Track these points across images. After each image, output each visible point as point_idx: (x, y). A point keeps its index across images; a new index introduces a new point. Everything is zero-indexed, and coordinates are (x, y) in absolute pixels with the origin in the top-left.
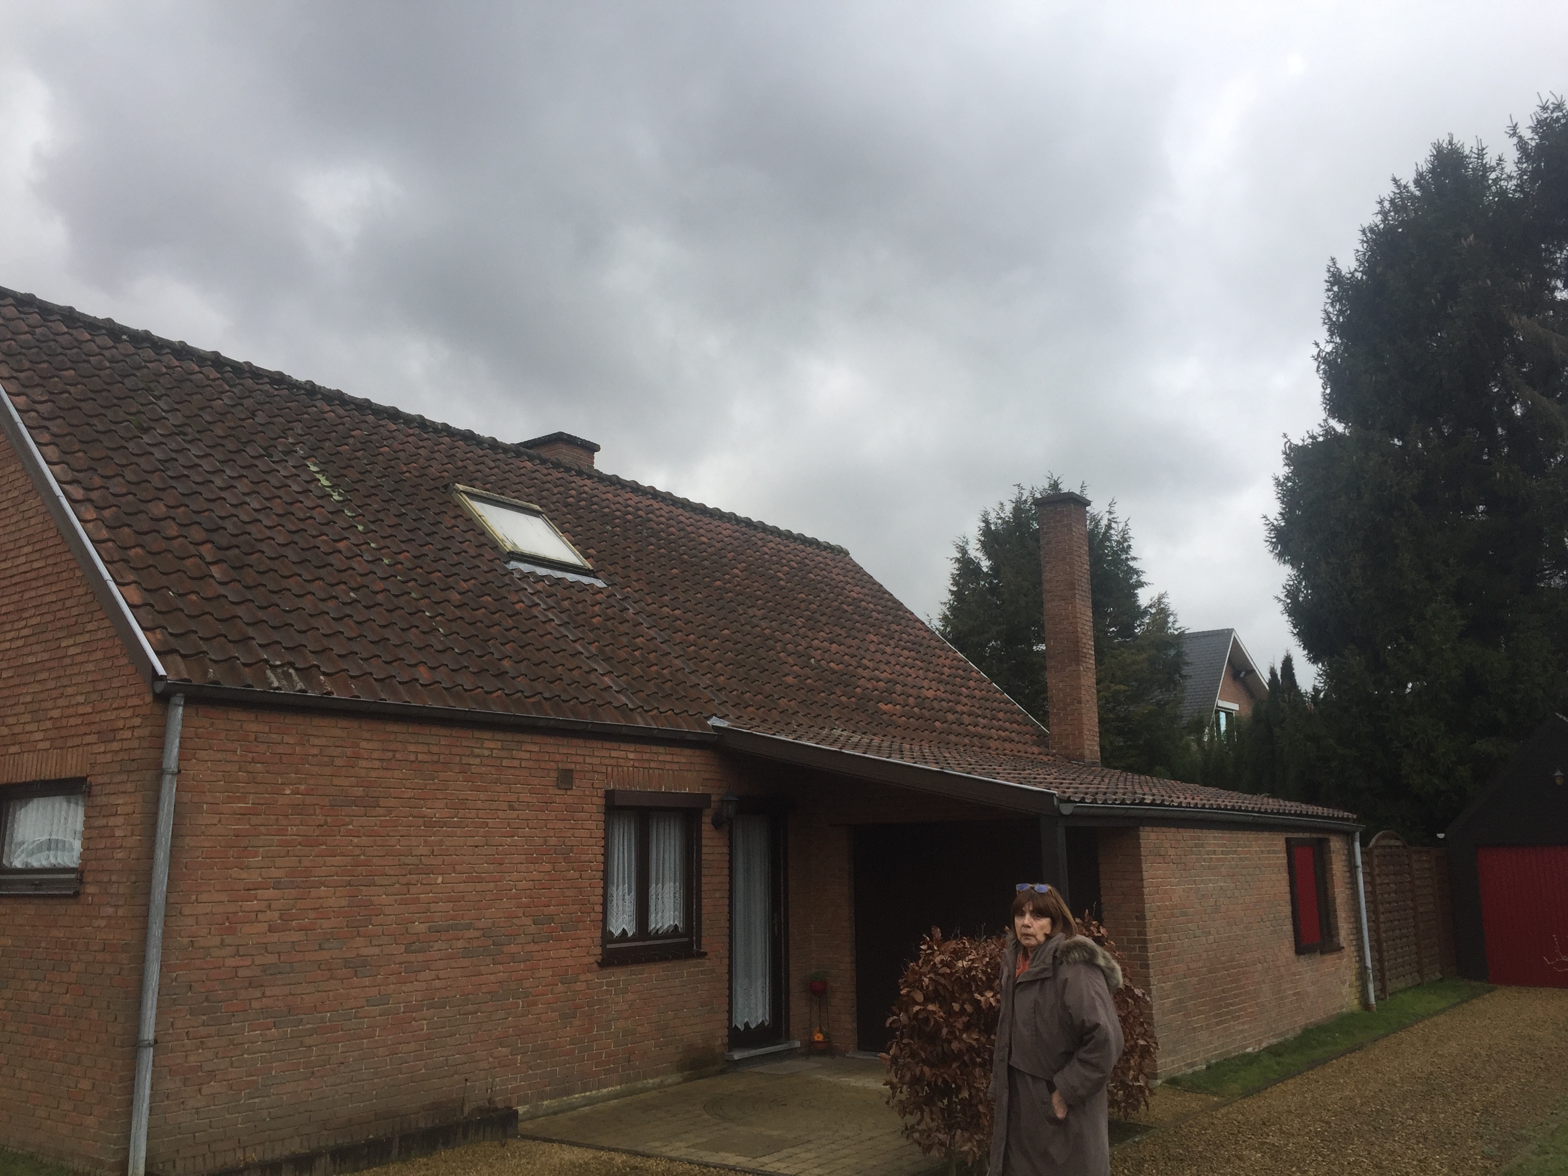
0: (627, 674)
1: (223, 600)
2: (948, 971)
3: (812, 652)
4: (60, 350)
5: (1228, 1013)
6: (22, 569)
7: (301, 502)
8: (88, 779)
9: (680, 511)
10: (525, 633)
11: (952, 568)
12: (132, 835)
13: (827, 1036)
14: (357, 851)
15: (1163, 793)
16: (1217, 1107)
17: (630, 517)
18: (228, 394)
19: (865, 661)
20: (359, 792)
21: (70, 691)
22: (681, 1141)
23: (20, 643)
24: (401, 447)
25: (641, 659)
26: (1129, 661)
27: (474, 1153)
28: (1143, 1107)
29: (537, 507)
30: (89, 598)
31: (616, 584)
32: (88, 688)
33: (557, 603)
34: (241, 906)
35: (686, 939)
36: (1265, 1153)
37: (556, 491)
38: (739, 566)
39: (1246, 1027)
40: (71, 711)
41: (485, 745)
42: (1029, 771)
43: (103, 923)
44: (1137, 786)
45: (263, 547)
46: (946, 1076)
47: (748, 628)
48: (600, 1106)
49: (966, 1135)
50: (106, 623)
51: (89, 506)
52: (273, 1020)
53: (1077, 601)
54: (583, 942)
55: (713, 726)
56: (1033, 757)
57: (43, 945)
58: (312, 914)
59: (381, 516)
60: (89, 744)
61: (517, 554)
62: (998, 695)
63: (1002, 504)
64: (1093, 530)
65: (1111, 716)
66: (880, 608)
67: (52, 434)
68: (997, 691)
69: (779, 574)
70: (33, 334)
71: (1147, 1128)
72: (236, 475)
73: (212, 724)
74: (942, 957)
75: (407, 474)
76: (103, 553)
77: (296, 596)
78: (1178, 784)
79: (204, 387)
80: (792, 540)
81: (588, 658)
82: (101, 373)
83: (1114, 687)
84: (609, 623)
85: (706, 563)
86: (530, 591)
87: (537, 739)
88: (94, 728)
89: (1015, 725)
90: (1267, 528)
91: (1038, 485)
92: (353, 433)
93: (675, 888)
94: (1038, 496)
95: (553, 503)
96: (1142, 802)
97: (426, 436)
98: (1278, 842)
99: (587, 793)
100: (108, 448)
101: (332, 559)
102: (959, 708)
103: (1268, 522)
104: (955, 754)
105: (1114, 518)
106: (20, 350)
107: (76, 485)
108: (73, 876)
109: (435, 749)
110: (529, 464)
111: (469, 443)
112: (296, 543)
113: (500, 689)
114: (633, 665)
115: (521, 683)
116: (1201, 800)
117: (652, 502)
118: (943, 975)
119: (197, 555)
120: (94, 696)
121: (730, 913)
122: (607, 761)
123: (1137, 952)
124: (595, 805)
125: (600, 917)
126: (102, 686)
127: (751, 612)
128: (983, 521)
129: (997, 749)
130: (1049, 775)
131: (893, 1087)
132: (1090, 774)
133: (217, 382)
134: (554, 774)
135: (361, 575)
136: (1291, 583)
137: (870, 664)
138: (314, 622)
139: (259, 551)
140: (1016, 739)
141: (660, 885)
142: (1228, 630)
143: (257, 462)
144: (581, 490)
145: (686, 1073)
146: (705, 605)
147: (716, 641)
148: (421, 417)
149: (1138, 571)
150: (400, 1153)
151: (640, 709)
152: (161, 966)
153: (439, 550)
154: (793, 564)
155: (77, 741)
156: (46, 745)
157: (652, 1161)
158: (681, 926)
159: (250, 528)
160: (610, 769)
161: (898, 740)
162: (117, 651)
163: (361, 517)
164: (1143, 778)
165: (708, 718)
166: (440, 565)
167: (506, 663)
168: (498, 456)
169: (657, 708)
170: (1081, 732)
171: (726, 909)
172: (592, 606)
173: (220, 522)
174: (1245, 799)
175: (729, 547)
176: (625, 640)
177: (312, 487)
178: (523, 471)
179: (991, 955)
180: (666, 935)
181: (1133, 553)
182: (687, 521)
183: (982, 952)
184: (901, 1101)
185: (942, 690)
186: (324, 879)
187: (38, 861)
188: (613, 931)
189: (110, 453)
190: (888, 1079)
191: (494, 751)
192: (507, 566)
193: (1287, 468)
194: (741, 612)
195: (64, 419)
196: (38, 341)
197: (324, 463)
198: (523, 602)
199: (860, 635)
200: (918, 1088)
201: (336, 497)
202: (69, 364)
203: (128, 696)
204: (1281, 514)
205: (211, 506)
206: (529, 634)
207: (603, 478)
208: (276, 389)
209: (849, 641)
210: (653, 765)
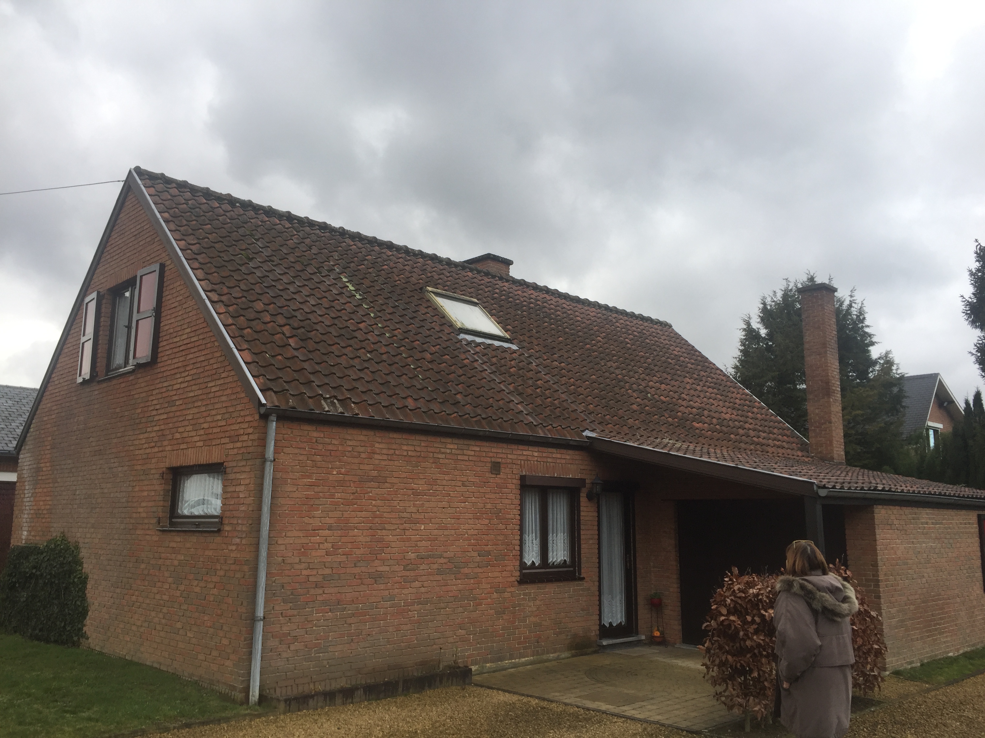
0: (532, 404)
1: (296, 358)
2: (744, 595)
3: (648, 389)
4: (202, 214)
5: (936, 630)
6: (185, 342)
7: (339, 300)
8: (224, 464)
9: (563, 301)
10: (470, 378)
11: (741, 335)
12: (250, 496)
13: (662, 633)
14: (375, 509)
15: (890, 483)
16: (928, 691)
17: (532, 305)
18: (296, 236)
19: (683, 395)
20: (375, 473)
21: (214, 412)
22: (572, 693)
23: (185, 385)
24: (394, 265)
25: (541, 394)
26: (864, 395)
27: (447, 693)
28: (876, 689)
29: (476, 300)
30: (222, 358)
31: (524, 347)
32: (224, 411)
33: (489, 359)
34: (310, 540)
35: (572, 569)
36: (962, 722)
37: (486, 290)
38: (601, 335)
39: (949, 639)
40: (214, 424)
41: (447, 447)
42: (796, 468)
43: (234, 548)
44: (871, 479)
45: (318, 327)
46: (742, 662)
47: (607, 374)
48: (521, 669)
49: (757, 700)
50: (233, 373)
51: (221, 304)
52: (329, 607)
53: (828, 355)
54: (508, 568)
55: (586, 436)
56: (798, 458)
57: (201, 559)
58: (350, 545)
59: (384, 307)
60: (224, 444)
61: (464, 329)
62: (773, 417)
63: (775, 292)
64: (838, 308)
65: (853, 432)
66: (693, 361)
67: (200, 263)
68: (772, 415)
69: (626, 340)
70: (187, 204)
71: (879, 703)
72: (301, 285)
73: (292, 432)
74: (739, 586)
75: (399, 282)
76: (230, 333)
77: (336, 356)
78: (900, 478)
79: (282, 233)
80: (634, 318)
81: (508, 393)
82: (225, 226)
83: (854, 413)
84: (521, 372)
85: (580, 333)
86: (472, 352)
87: (479, 443)
88: (227, 434)
89: (785, 437)
90: (963, 303)
91: (801, 279)
92: (367, 258)
93: (564, 537)
94: (800, 286)
95: (485, 298)
96: (875, 489)
97: (409, 258)
98: (972, 517)
99: (509, 477)
100: (230, 270)
101: (357, 334)
102: (747, 426)
103: (964, 300)
104: (744, 455)
105: (854, 300)
106: (181, 214)
107: (213, 292)
108: (217, 520)
109: (418, 449)
110: (470, 274)
111: (434, 261)
112: (336, 325)
113: (456, 412)
114: (536, 397)
115: (468, 408)
116: (917, 488)
117: (546, 295)
118: (740, 598)
119: (280, 333)
120: (227, 416)
121: (599, 553)
122: (521, 458)
123: (872, 588)
124: (514, 485)
125: (519, 553)
126: (231, 409)
127: (609, 364)
128: (762, 304)
129: (773, 453)
130: (810, 470)
131: (708, 667)
132: (839, 470)
133: (290, 230)
134: (489, 465)
135: (373, 343)
136: (981, 342)
137: (687, 397)
138: (347, 372)
139: (315, 330)
140: (786, 446)
141: (555, 535)
142: (935, 374)
143: (313, 277)
144: (502, 289)
145: (573, 651)
146: (580, 360)
147: (587, 382)
148: (406, 247)
149: (871, 335)
150: (403, 690)
151: (541, 425)
152: (267, 573)
153: (418, 328)
154: (635, 333)
155: (218, 441)
156: (200, 444)
157: (554, 705)
158: (568, 560)
159: (310, 316)
160: (522, 462)
161: (706, 446)
162: (239, 390)
163: (372, 309)
164: (875, 473)
165: (583, 431)
166: (418, 337)
167: (459, 397)
168: (452, 269)
169: (551, 425)
170: (831, 442)
171: (597, 551)
172: (510, 361)
173: (293, 313)
174: (948, 488)
175: (595, 323)
176: (530, 382)
177: (344, 290)
178: (467, 278)
179: (772, 586)
180: (559, 566)
181: (867, 323)
182: (568, 307)
183: (765, 584)
184: (713, 677)
185: (735, 414)
186: (356, 525)
187: (198, 511)
188: (527, 562)
189: (232, 273)
190: (704, 662)
191: (453, 450)
192: (458, 337)
193: (977, 263)
194: (603, 364)
195: (206, 254)
196: (190, 208)
197: (351, 276)
198: (468, 359)
199: (679, 379)
200: (724, 669)
201: (358, 297)
202: (208, 222)
203: (245, 416)
204: (973, 294)
205: (288, 303)
206: (472, 379)
207: (515, 282)
208: (322, 233)
209: (673, 383)
210: (549, 460)
